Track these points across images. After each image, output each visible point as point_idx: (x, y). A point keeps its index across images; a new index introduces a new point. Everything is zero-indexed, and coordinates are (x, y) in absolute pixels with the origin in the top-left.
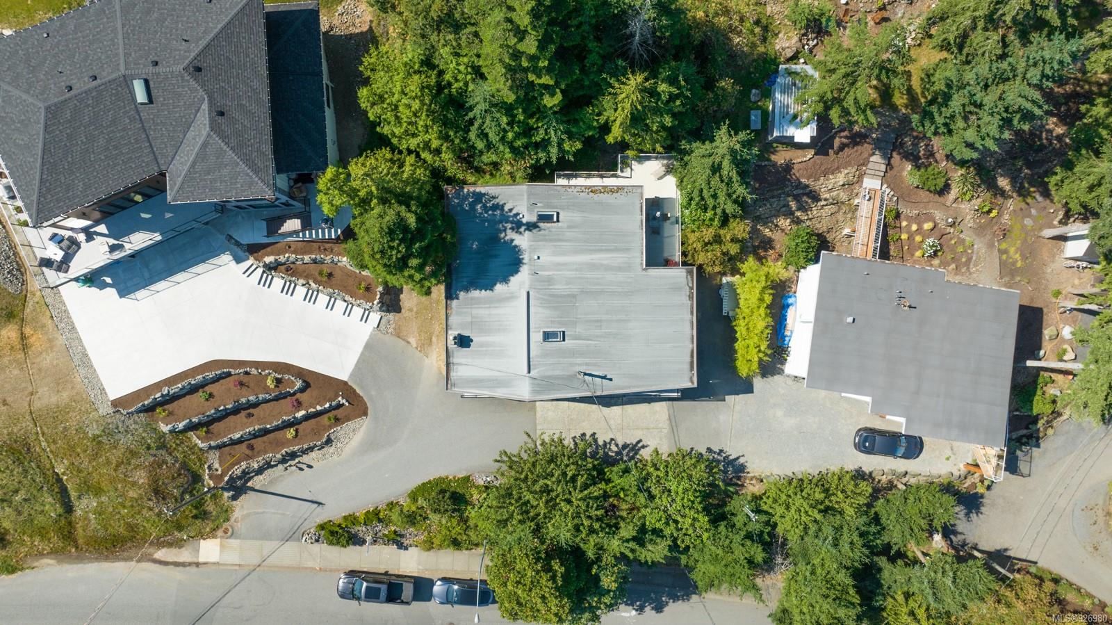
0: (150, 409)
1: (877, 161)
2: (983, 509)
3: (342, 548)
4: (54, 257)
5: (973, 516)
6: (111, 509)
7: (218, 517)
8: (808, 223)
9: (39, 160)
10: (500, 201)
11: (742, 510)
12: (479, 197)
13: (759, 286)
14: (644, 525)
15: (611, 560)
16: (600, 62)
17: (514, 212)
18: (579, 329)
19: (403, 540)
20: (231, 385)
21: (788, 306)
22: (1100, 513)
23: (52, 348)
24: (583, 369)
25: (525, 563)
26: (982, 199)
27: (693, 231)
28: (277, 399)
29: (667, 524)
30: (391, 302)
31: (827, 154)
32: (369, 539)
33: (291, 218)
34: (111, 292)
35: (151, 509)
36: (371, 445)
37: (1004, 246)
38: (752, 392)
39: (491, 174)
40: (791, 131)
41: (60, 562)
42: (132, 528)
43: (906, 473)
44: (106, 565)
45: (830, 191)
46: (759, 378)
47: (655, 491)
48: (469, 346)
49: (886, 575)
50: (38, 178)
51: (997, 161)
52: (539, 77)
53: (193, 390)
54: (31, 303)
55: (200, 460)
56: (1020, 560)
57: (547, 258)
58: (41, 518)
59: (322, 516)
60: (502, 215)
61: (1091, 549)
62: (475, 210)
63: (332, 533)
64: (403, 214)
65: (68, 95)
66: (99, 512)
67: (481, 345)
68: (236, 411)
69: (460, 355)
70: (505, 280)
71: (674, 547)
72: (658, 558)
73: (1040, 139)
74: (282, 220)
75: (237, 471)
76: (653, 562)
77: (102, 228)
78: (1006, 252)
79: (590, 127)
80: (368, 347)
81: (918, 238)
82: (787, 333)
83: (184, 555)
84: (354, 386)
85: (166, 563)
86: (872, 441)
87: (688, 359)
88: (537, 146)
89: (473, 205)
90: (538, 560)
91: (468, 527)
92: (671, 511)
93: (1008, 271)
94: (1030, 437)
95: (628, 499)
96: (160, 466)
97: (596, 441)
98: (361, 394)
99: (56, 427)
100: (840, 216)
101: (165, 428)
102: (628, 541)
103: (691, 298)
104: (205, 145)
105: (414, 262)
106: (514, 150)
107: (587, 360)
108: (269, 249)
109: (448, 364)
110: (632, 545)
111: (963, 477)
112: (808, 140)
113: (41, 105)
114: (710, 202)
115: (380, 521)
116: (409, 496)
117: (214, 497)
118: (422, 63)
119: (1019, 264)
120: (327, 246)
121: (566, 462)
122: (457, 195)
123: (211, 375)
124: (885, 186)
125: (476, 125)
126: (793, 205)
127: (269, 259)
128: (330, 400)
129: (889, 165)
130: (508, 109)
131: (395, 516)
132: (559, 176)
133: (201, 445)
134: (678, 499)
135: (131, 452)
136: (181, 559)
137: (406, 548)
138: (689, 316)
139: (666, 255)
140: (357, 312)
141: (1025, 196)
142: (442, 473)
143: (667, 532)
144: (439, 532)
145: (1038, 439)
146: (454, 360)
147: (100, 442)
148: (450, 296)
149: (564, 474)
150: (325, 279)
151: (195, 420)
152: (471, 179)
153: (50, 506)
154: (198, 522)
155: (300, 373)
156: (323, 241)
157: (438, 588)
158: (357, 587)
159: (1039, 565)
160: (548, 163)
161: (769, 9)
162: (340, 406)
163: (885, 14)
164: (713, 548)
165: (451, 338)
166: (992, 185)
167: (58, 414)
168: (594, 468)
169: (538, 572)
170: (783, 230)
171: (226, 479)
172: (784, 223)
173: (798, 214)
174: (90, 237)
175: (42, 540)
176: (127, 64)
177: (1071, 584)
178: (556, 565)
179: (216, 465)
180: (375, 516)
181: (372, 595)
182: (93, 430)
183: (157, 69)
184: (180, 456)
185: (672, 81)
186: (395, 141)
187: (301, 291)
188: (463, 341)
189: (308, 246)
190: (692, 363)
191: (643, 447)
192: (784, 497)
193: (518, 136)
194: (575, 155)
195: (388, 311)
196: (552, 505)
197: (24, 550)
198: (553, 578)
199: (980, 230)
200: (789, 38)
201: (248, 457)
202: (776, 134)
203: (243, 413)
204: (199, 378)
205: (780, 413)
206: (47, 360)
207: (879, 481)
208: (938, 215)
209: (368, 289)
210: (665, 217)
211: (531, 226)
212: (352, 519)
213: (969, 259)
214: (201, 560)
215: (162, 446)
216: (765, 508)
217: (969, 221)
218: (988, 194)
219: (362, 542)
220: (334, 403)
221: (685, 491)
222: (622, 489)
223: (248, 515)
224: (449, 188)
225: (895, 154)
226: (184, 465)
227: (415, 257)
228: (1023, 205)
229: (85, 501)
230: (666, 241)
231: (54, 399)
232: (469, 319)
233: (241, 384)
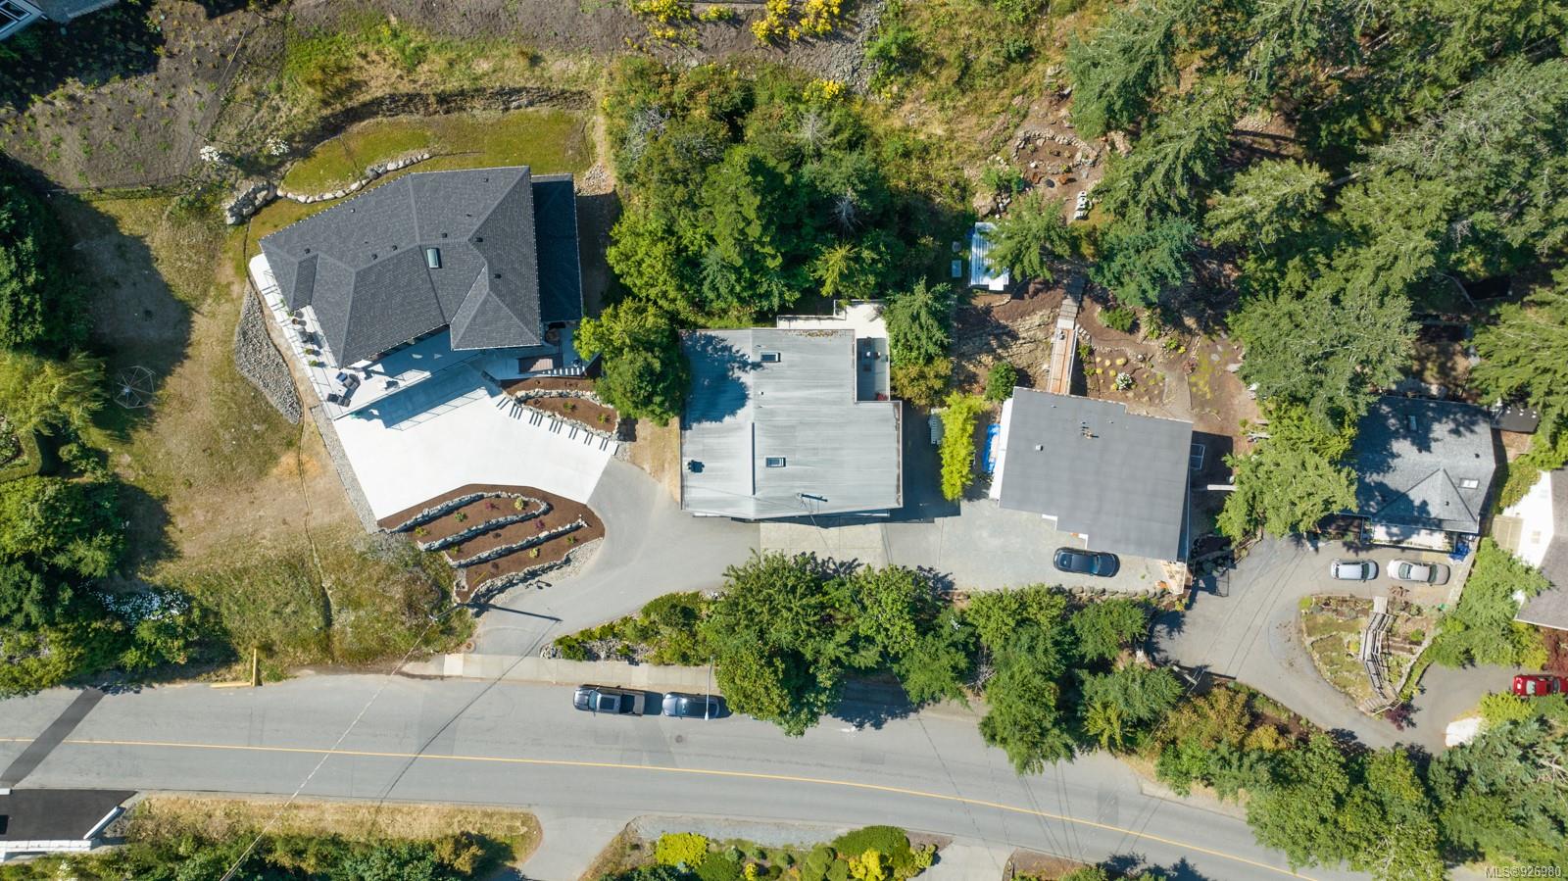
0: (409, 529)
1: (1069, 304)
2: (1184, 628)
3: (578, 663)
4: (338, 393)
5: (1175, 634)
6: (366, 623)
7: (462, 633)
8: (1009, 359)
9: (348, 315)
10: (729, 343)
11: (949, 622)
12: (710, 339)
13: (961, 418)
14: (857, 633)
15: (827, 662)
16: (813, 233)
17: (741, 353)
18: (798, 457)
19: (635, 656)
20: (484, 506)
21: (992, 435)
22: (1293, 631)
23: (324, 473)
24: (801, 491)
25: (751, 659)
26: (1171, 336)
27: (901, 369)
28: (522, 520)
29: (878, 632)
30: (628, 432)
31: (1023, 298)
32: (603, 655)
33: (543, 357)
34: (378, 423)
35: (403, 623)
36: (606, 564)
37: (1193, 379)
38: (959, 514)
39: (720, 317)
40: (986, 281)
41: (319, 672)
42: (383, 641)
43: (1104, 591)
44: (357, 677)
45: (1028, 330)
46: (966, 501)
47: (867, 602)
48: (701, 471)
49: (1087, 687)
50: (345, 329)
51: (1181, 303)
52: (763, 247)
53: (449, 511)
54: (307, 433)
55: (449, 577)
56: (1221, 676)
57: (769, 393)
58: (303, 630)
59: (560, 631)
60: (730, 355)
61: (1287, 666)
62: (706, 351)
63: (570, 647)
64: (650, 359)
65: (374, 262)
66: (355, 627)
67: (712, 470)
68: (484, 532)
69: (693, 479)
70: (733, 413)
71: (884, 654)
72: (871, 664)
73: (1219, 282)
74: (534, 359)
75: (482, 588)
76: (866, 667)
77: (379, 368)
78: (1195, 385)
79: (807, 281)
80: (606, 473)
81: (1112, 373)
82: (991, 460)
83: (430, 668)
84: (593, 509)
85: (413, 676)
86: (1069, 559)
87: (895, 483)
88: (760, 296)
89: (704, 347)
90: (762, 657)
91: (696, 641)
92: (882, 619)
93: (1197, 401)
94: (1225, 558)
95: (843, 609)
96: (415, 582)
97: (815, 559)
98: (599, 516)
99: (328, 544)
100: (1039, 353)
101: (422, 546)
102: (842, 646)
103: (897, 428)
104: (485, 302)
105: (657, 399)
106: (741, 299)
107: (806, 484)
108: (521, 384)
109: (682, 487)
110: (847, 649)
111: (1159, 595)
112: (1001, 289)
113: (352, 270)
114: (916, 344)
115: (615, 636)
116: (642, 611)
117: (460, 613)
118: (664, 231)
119: (1208, 396)
120: (573, 381)
121: (787, 574)
122: (690, 338)
123: (466, 497)
124: (1078, 326)
125: (709, 280)
126: (994, 343)
127: (521, 394)
128: (571, 522)
129: (1081, 307)
130: (737, 270)
131: (629, 630)
132: (781, 319)
133: (452, 563)
134: (888, 609)
135: (391, 568)
136: (427, 673)
137: (637, 664)
138: (896, 445)
139: (877, 389)
140: (597, 440)
141: (1210, 334)
142: (673, 590)
143: (879, 639)
144: (669, 647)
145: (1233, 560)
146: (688, 483)
147: (365, 559)
148: (684, 427)
149: (786, 585)
150: (569, 411)
151: (449, 539)
152: (701, 321)
153: (314, 619)
154: (443, 637)
155: (545, 496)
156: (569, 377)
157: (668, 702)
158: (592, 699)
159: (1238, 680)
160: (771, 309)
161: (966, 172)
162: (579, 527)
163: (1070, 176)
164: (921, 655)
165: (685, 463)
166: (1178, 324)
167: (330, 532)
168: (812, 581)
169: (762, 666)
170: (986, 366)
171: (472, 595)
172: (987, 359)
173: (999, 351)
174: (369, 376)
175: (303, 652)
176: (421, 236)
177: (1268, 699)
178: (777, 662)
179: (464, 583)
180: (610, 631)
181: (607, 706)
182: (360, 548)
183: (447, 241)
184: (432, 573)
185: (874, 248)
186: (635, 290)
187: (547, 421)
188: (696, 467)
189: (554, 382)
190: (898, 486)
191: (859, 565)
192: (985, 609)
193: (744, 289)
194: (794, 303)
195: (625, 440)
196: (774, 612)
197: (288, 660)
198: (775, 672)
199: (1170, 365)
200: (984, 198)
201: (493, 576)
202: (973, 283)
203: (491, 534)
204: (457, 500)
205: (985, 534)
206: (321, 484)
207: (1080, 599)
208: (1130, 352)
209: (607, 420)
210: (875, 356)
211: (756, 366)
212: (588, 634)
213: (1161, 392)
214: (446, 673)
215: (418, 564)
216: (969, 620)
217: (1159, 358)
218: (1176, 333)
219: (595, 657)
220: (574, 525)
221: (894, 601)
222: (838, 600)
223: (489, 631)
224: (684, 331)
225: (1085, 297)
226: (436, 583)
227: (658, 395)
228: (1209, 342)
229: (344, 615)
230: (877, 376)
231: (326, 520)
232: (701, 447)
233: (493, 506)
